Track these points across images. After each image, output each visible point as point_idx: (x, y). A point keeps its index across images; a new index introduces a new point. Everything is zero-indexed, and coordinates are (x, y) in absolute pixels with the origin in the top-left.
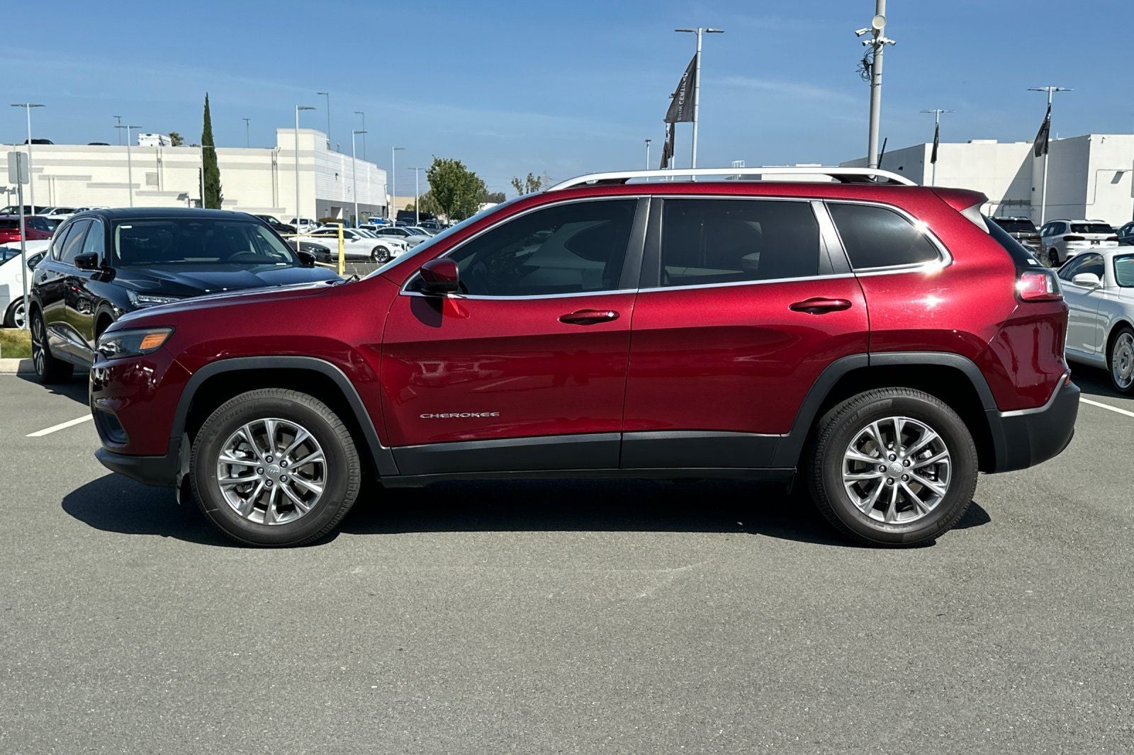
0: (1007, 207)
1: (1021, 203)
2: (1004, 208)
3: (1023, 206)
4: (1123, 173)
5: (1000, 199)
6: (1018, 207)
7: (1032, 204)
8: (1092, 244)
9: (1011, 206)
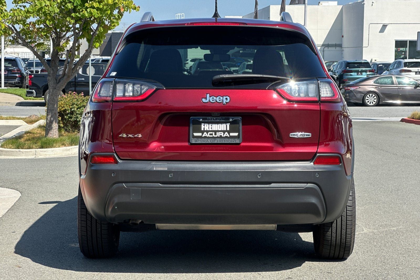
0: (326, 49)
1: (336, 46)
2: (325, 50)
3: (337, 48)
4: (387, 25)
5: (322, 43)
6: (333, 49)
7: (343, 47)
8: (416, 74)
9: (329, 48)
